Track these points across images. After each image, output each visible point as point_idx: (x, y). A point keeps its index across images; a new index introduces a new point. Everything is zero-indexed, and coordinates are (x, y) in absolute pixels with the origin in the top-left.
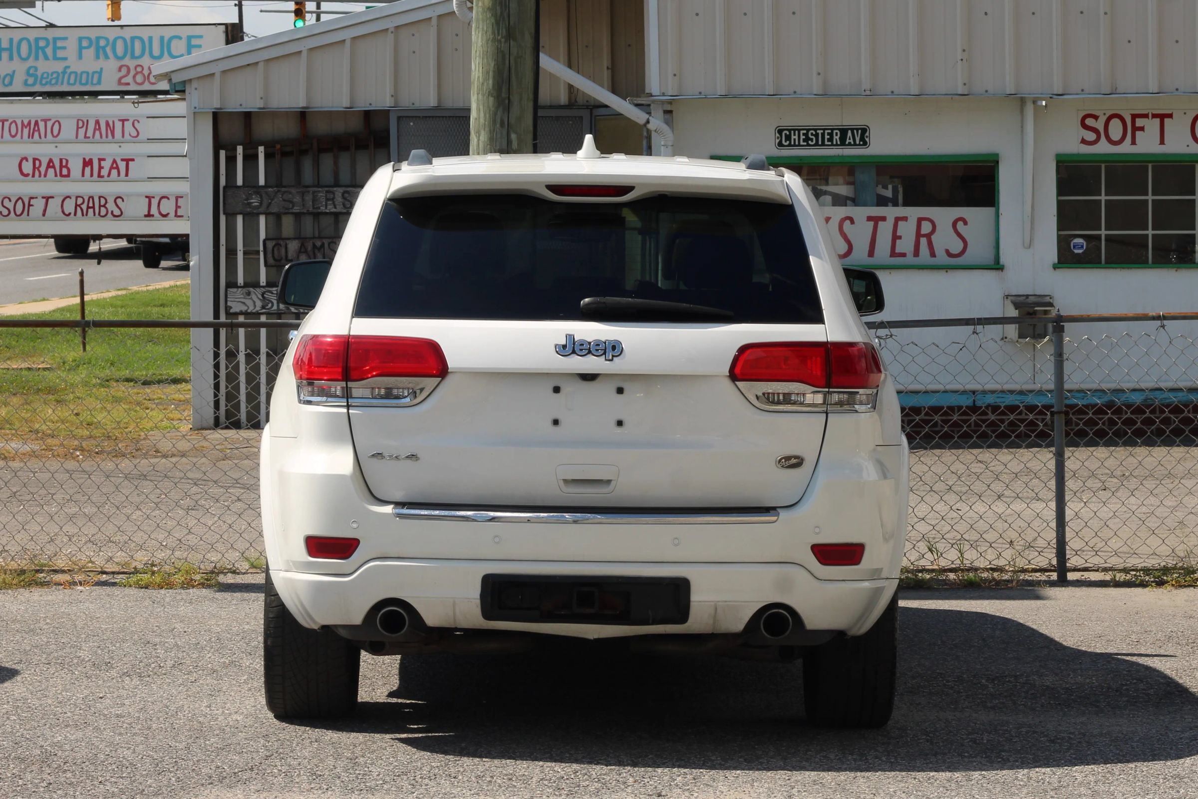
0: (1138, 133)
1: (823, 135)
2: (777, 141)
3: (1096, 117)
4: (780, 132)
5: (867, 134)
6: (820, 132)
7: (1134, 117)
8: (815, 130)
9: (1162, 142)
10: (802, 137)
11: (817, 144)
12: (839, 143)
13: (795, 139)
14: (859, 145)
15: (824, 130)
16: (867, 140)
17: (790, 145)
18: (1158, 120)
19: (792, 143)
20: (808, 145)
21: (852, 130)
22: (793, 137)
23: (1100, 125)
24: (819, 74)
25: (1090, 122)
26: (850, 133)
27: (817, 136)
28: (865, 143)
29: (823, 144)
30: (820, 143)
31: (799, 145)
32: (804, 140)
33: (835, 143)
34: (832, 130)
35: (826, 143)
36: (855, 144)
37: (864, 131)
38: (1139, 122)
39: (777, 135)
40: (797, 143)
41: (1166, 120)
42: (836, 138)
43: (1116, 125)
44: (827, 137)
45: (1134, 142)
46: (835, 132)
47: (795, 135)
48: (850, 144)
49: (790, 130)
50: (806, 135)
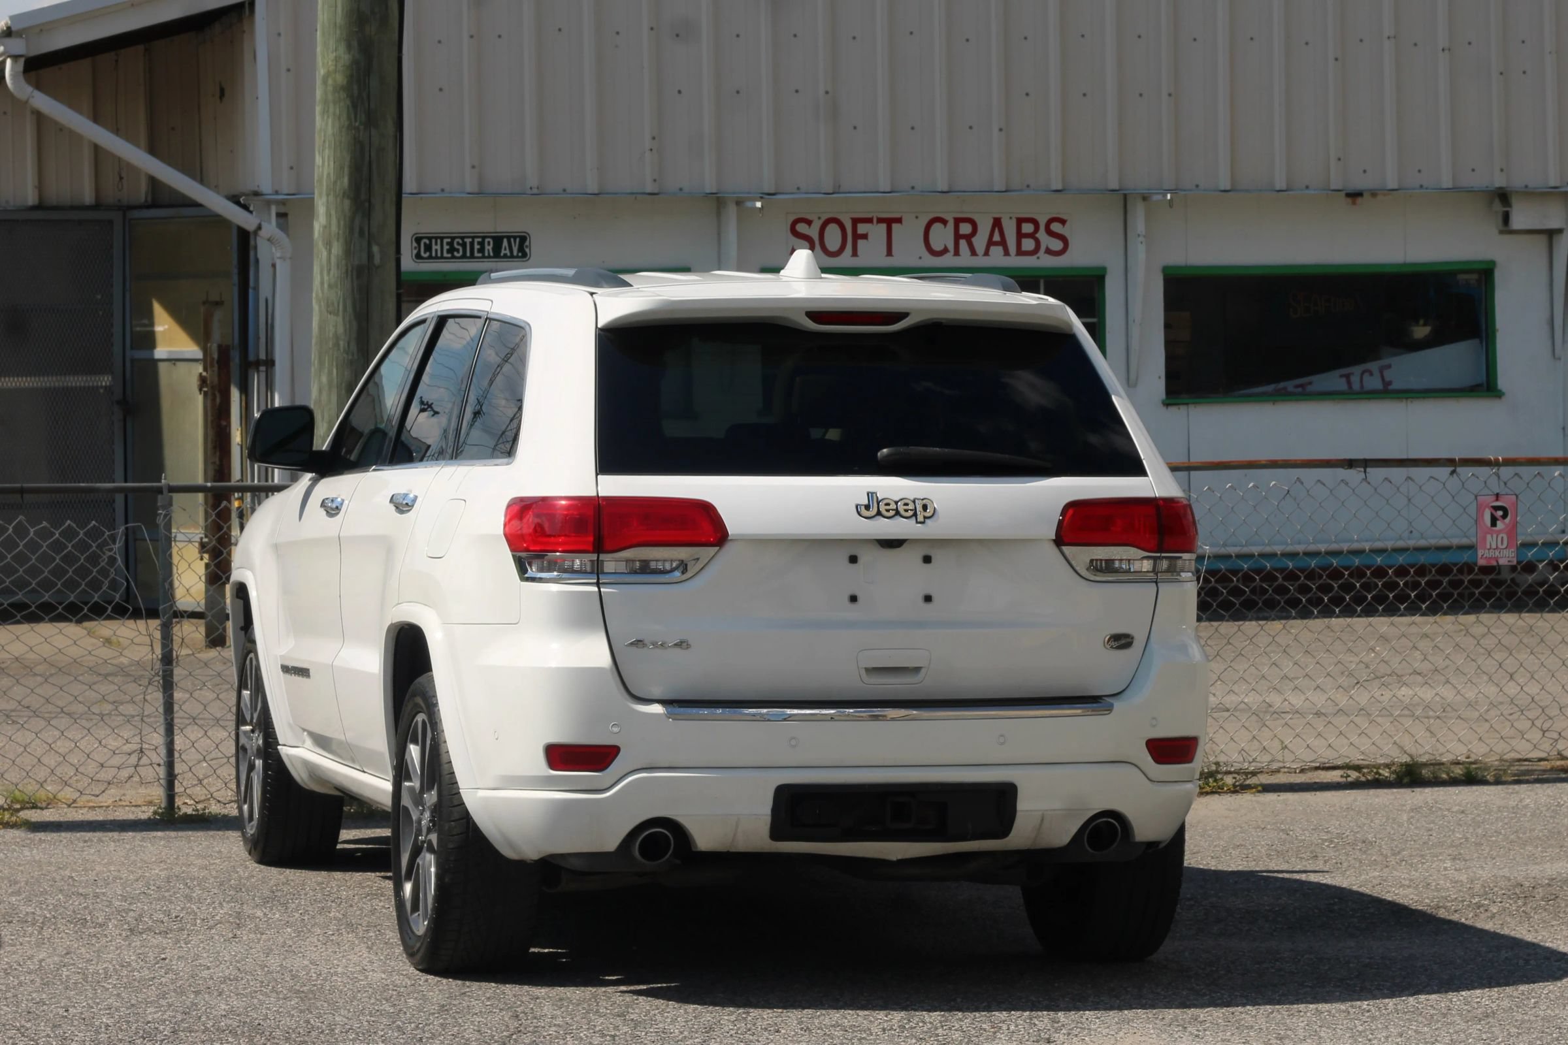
0: (860, 242)
1: (472, 244)
2: (415, 252)
3: (809, 223)
4: (418, 240)
5: (527, 243)
6: (468, 241)
7: (855, 222)
8: (463, 238)
9: (889, 253)
10: (446, 247)
11: (464, 256)
12: (492, 254)
13: (436, 250)
14: (517, 257)
15: (473, 238)
16: (527, 250)
17: (430, 257)
18: (884, 226)
19: (434, 254)
20: (453, 257)
21: (509, 238)
22: (434, 247)
23: (813, 232)
24: (473, 167)
25: (801, 228)
26: (505, 241)
27: (464, 245)
28: (524, 255)
29: (472, 256)
30: (468, 254)
31: (442, 257)
32: (448, 251)
33: (486, 254)
34: (484, 238)
35: (476, 254)
36: (512, 256)
37: (523, 239)
38: (862, 228)
39: (415, 244)
40: (439, 255)
41: (895, 226)
42: (489, 248)
43: (833, 233)
44: (477, 247)
45: (855, 253)
46: (487, 240)
47: (436, 244)
48: (505, 256)
49: (430, 239)
50: (451, 244)
